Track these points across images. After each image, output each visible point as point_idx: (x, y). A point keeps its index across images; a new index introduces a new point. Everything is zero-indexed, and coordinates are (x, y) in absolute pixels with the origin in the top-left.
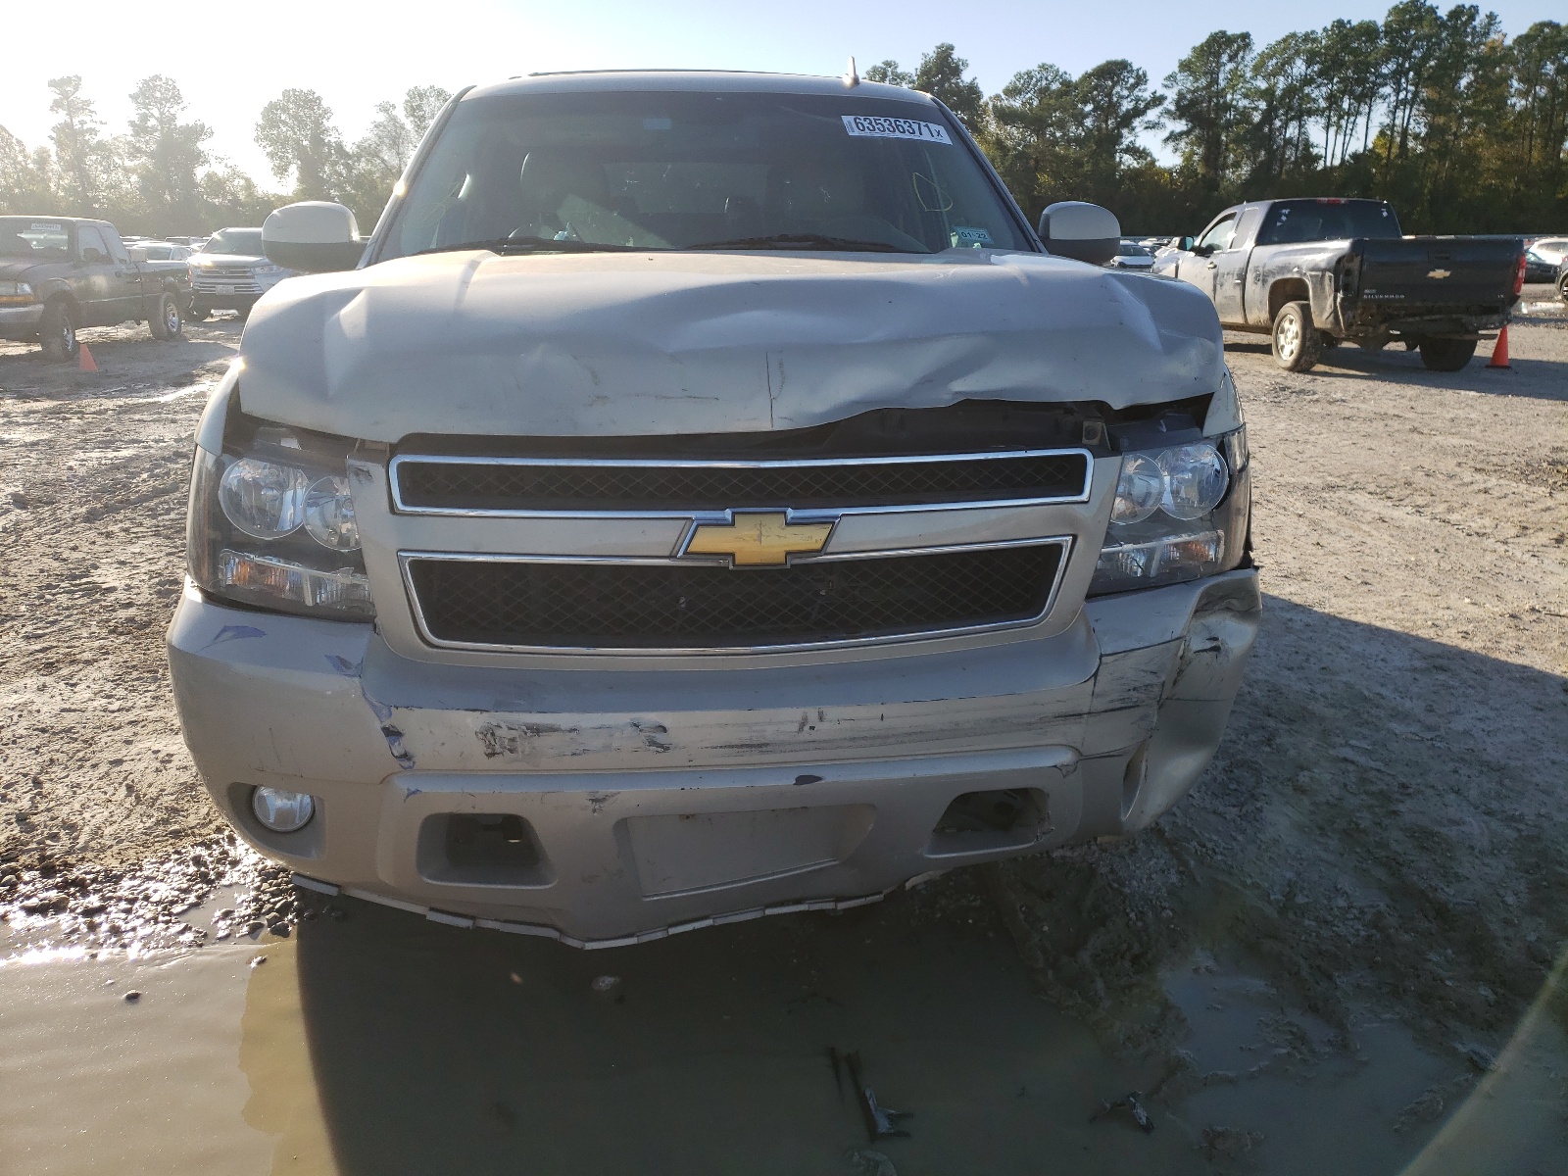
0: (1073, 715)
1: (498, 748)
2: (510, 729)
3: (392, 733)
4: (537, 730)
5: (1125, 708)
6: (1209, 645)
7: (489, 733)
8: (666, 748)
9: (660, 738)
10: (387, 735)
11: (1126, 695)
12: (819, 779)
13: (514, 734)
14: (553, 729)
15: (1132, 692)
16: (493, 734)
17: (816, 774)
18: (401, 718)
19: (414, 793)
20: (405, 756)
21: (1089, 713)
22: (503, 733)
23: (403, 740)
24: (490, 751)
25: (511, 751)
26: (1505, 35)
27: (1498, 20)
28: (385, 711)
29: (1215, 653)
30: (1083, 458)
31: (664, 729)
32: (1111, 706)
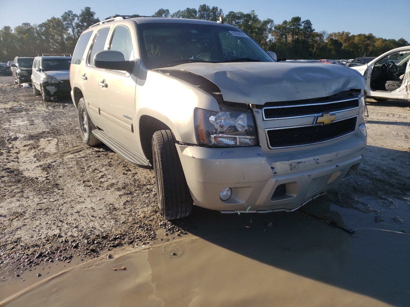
1: (292, 168)
2: (294, 163)
3: (273, 168)
4: (299, 163)
7: (291, 165)
8: (318, 163)
9: (318, 161)
10: (272, 169)
13: (295, 164)
14: (301, 162)
16: (292, 165)
17: (338, 165)
18: (274, 165)
19: (277, 180)
20: (275, 173)
22: (293, 164)
23: (275, 169)
24: (291, 169)
25: (295, 168)
26: (224, 14)
27: (222, 11)
28: (271, 164)
31: (318, 159)
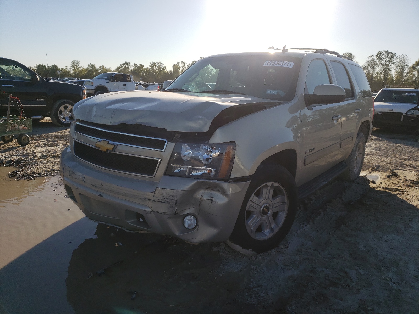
0: (149, 200)
3: (63, 168)
5: (162, 202)
6: (209, 198)
7: (69, 172)
8: (85, 182)
9: (84, 179)
11: (164, 199)
12: (102, 196)
14: (74, 173)
15: (165, 199)
17: (102, 195)
21: (153, 200)
23: (64, 170)
24: (69, 175)
25: (71, 176)
29: (211, 201)
30: (165, 142)
32: (159, 200)
